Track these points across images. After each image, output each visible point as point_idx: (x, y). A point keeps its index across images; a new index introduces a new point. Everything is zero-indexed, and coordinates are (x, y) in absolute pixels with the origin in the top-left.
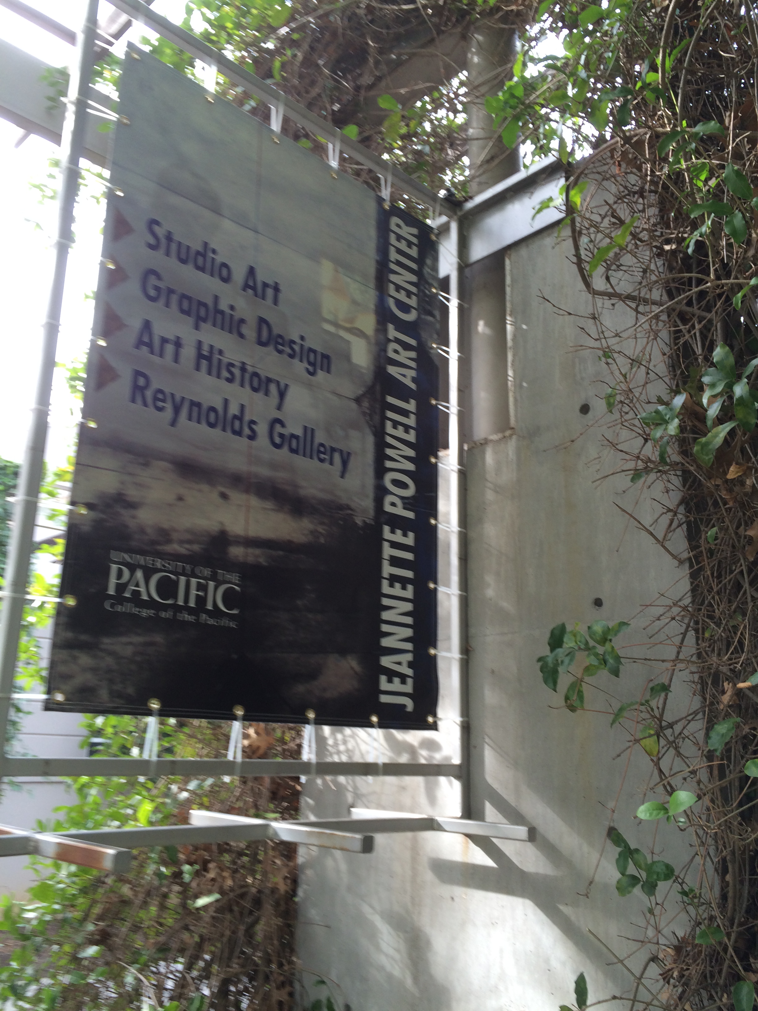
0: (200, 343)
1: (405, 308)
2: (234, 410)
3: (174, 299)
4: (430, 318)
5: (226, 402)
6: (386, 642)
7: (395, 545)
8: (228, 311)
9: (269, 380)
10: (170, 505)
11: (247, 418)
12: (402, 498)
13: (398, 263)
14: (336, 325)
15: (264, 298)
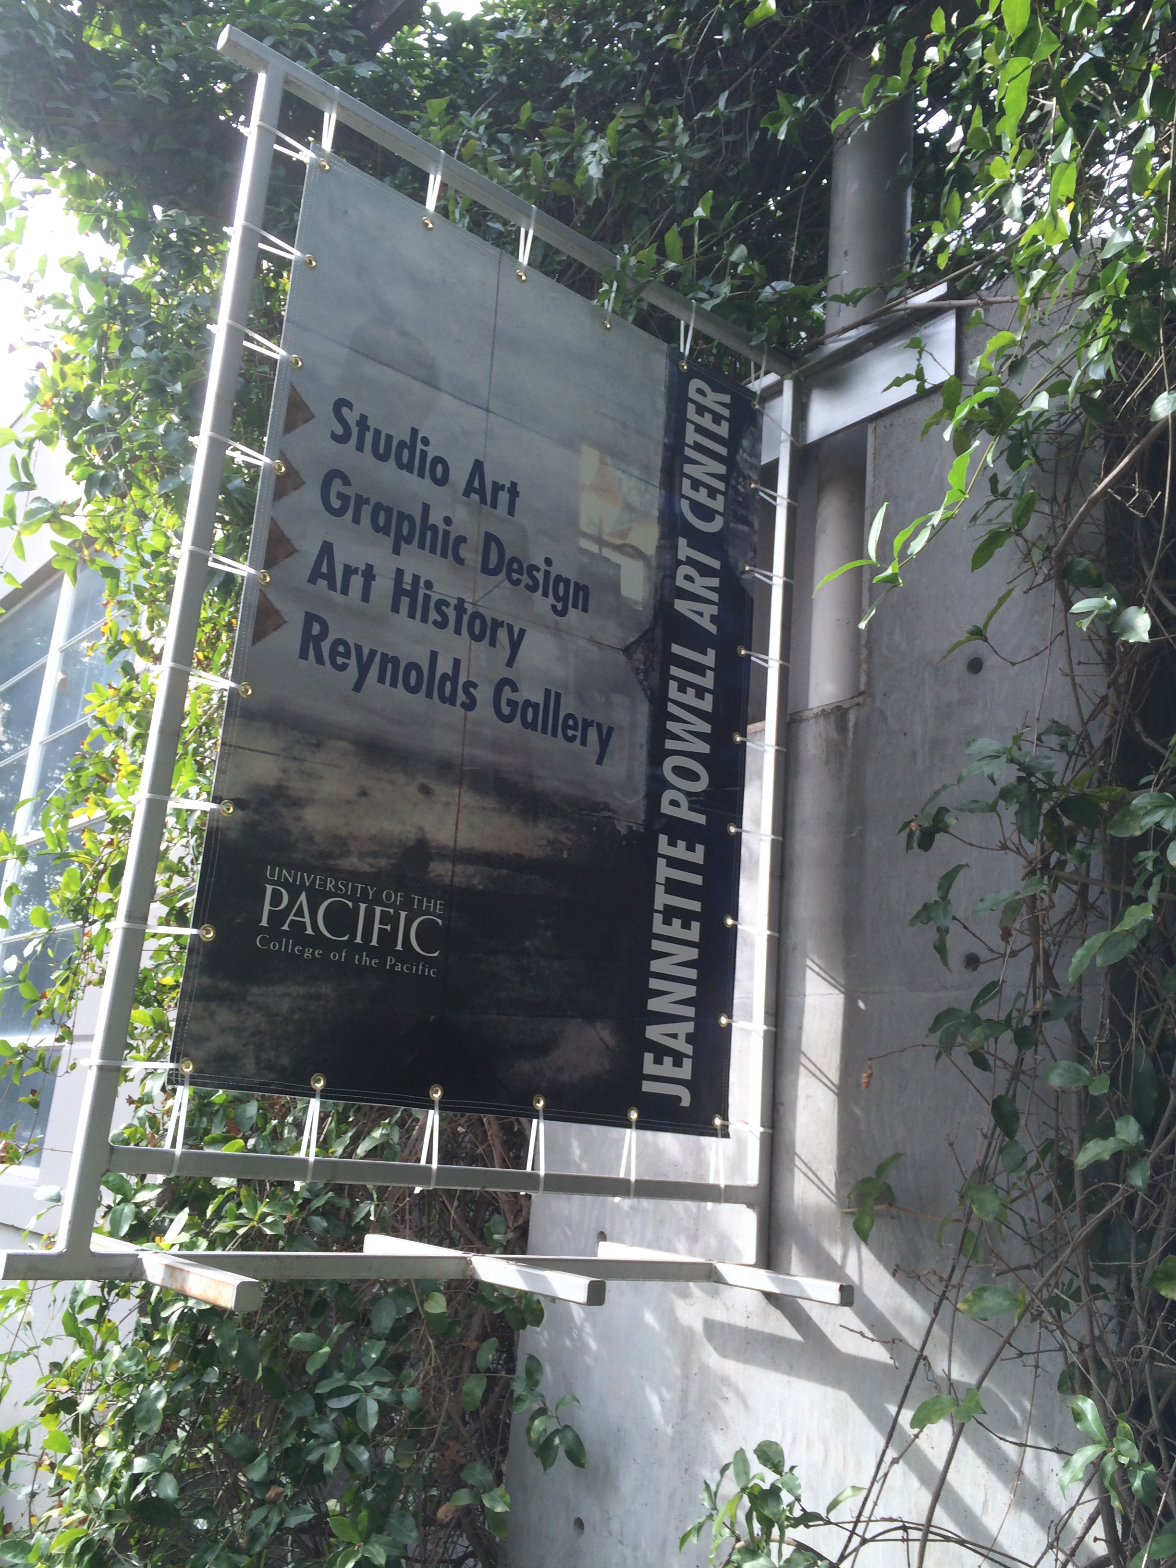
0: (400, 573)
1: (706, 514)
2: (444, 666)
3: (366, 510)
4: (744, 528)
5: (434, 655)
6: (654, 1005)
7: (673, 863)
8: (442, 526)
9: (497, 624)
10: (349, 802)
11: (462, 679)
12: (688, 794)
13: (698, 447)
14: (600, 541)
15: (494, 505)
